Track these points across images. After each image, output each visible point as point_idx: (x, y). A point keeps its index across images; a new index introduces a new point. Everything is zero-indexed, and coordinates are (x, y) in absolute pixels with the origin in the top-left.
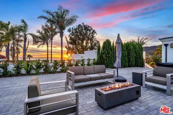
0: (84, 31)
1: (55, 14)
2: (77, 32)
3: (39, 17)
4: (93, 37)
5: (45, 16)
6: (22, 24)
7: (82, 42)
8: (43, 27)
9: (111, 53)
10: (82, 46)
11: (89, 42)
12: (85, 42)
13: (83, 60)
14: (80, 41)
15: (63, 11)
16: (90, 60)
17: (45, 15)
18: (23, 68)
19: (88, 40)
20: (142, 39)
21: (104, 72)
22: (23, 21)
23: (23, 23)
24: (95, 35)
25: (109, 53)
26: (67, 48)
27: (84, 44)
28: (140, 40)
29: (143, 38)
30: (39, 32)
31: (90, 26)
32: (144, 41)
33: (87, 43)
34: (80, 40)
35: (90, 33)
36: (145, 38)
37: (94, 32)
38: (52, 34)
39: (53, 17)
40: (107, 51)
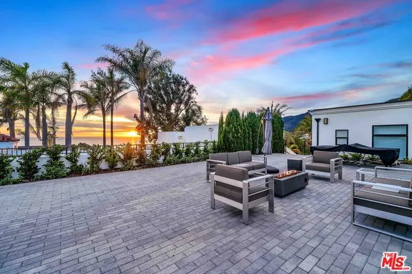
0: (173, 85)
1: (128, 55)
2: (159, 89)
3: (98, 60)
4: (190, 98)
5: (110, 57)
6: (65, 72)
7: (169, 108)
8: (93, 75)
9: (240, 131)
10: (169, 115)
11: (182, 106)
12: (173, 107)
13: (197, 144)
14: (164, 105)
15: (144, 50)
16: (208, 143)
17: (111, 55)
18: (104, 160)
19: (181, 103)
20: (277, 107)
21: (250, 160)
22: (66, 65)
23: (66, 70)
24: (194, 95)
25: (237, 132)
26: (138, 120)
27: (173, 111)
28: (273, 108)
29: (279, 105)
30: (86, 86)
31: (184, 77)
32: (281, 110)
33: (178, 110)
34: (165, 103)
35: (184, 91)
36: (281, 105)
37: (192, 89)
38: (112, 91)
39: (126, 60)
40: (235, 128)
